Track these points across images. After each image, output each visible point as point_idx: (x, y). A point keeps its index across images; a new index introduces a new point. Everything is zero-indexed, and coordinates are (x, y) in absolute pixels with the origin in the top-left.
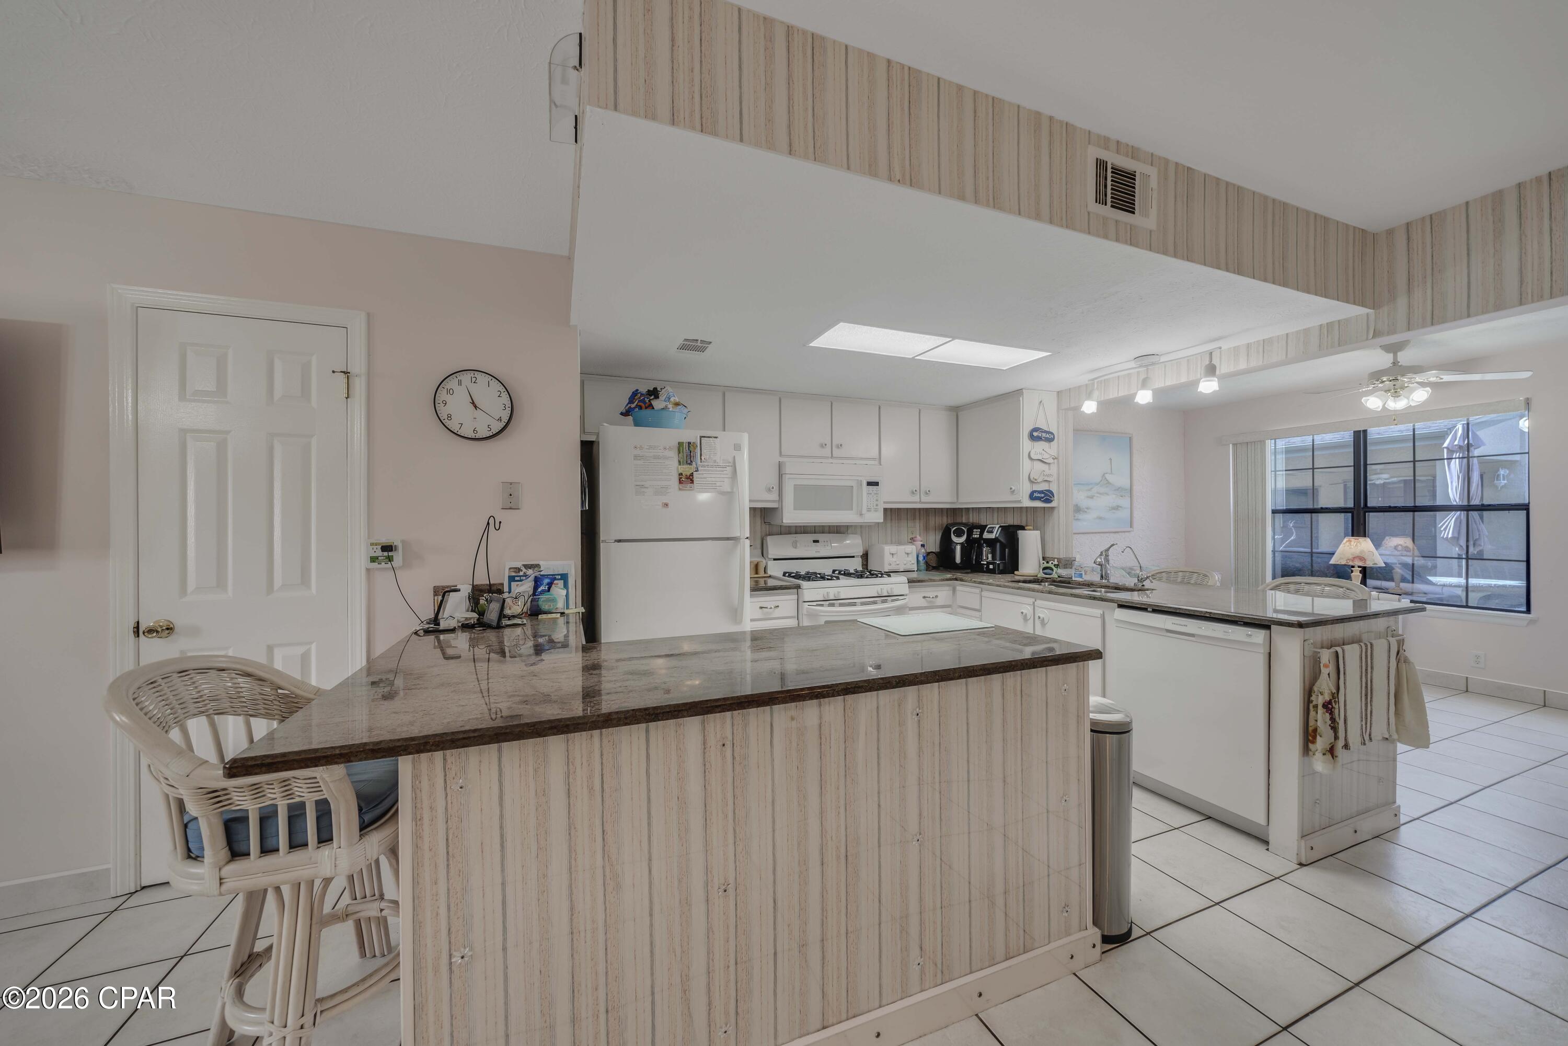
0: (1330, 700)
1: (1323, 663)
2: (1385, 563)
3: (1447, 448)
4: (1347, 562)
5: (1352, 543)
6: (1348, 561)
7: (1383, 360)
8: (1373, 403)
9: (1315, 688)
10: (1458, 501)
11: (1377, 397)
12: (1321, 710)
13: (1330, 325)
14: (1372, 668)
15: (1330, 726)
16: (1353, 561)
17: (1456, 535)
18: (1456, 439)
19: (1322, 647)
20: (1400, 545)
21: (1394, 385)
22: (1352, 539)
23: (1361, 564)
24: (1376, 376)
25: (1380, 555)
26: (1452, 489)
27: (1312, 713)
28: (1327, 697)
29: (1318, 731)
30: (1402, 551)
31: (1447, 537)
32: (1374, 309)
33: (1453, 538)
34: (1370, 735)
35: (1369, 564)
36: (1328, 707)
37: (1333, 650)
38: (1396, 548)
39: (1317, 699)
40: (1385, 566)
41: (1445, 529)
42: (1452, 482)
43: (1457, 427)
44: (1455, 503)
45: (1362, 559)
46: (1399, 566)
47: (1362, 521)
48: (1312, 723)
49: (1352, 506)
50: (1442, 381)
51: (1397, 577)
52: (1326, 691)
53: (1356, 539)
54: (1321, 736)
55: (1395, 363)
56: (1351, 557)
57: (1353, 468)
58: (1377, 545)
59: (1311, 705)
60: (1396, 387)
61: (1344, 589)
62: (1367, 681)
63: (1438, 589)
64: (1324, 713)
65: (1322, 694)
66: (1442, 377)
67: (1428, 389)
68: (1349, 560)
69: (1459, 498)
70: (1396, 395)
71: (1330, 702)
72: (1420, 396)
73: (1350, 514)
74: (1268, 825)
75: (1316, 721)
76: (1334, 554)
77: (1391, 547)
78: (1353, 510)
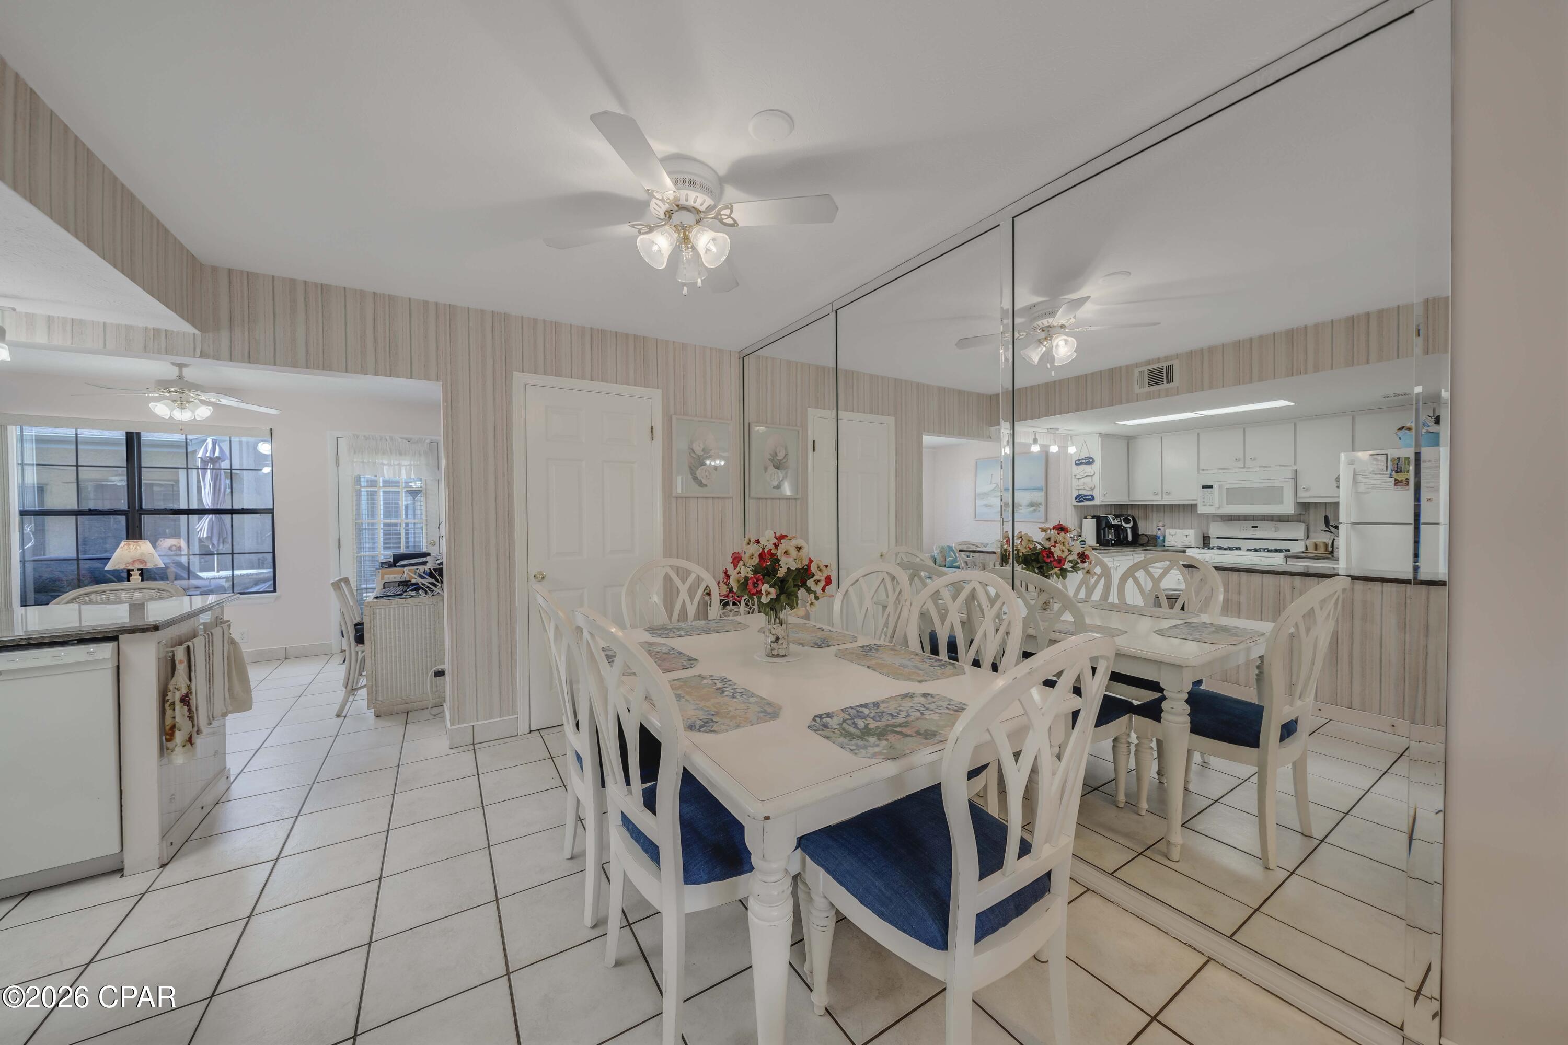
0: (187, 693)
1: (179, 659)
2: (164, 564)
3: (201, 458)
4: (126, 566)
5: (131, 546)
6: (128, 565)
7: (173, 372)
8: (161, 409)
9: (171, 687)
10: (210, 504)
11: (165, 404)
12: (178, 706)
13: (156, 332)
14: (213, 654)
15: (188, 717)
16: (132, 564)
17: (210, 535)
18: (207, 451)
19: (175, 646)
20: (174, 545)
21: (181, 397)
22: (130, 542)
23: (141, 567)
24: (164, 384)
25: (159, 556)
26: (205, 494)
27: (169, 712)
28: (184, 691)
29: (177, 726)
30: (176, 550)
31: (203, 537)
32: (201, 331)
33: (207, 538)
34: (212, 715)
35: (150, 565)
36: (185, 700)
37: (185, 646)
38: (170, 548)
39: (174, 697)
40: (164, 566)
41: (201, 530)
42: (205, 488)
43: (207, 441)
44: (207, 507)
45: (142, 561)
46: (173, 565)
47: (137, 524)
48: (168, 722)
49: (126, 508)
50: (220, 403)
51: (171, 576)
52: (183, 686)
53: (135, 542)
54: (180, 731)
55: (180, 377)
56: (130, 561)
57: (125, 469)
58: (154, 545)
59: (167, 705)
60: (182, 399)
61: (156, 590)
62: (210, 667)
63: (207, 583)
64: (182, 707)
65: (178, 690)
66: (221, 400)
67: (211, 407)
68: (128, 563)
69: (211, 503)
70: (182, 407)
71: (187, 695)
72: (204, 412)
73: (124, 517)
74: (122, 850)
75: (174, 718)
76: (110, 559)
77: (165, 548)
78: (127, 512)
